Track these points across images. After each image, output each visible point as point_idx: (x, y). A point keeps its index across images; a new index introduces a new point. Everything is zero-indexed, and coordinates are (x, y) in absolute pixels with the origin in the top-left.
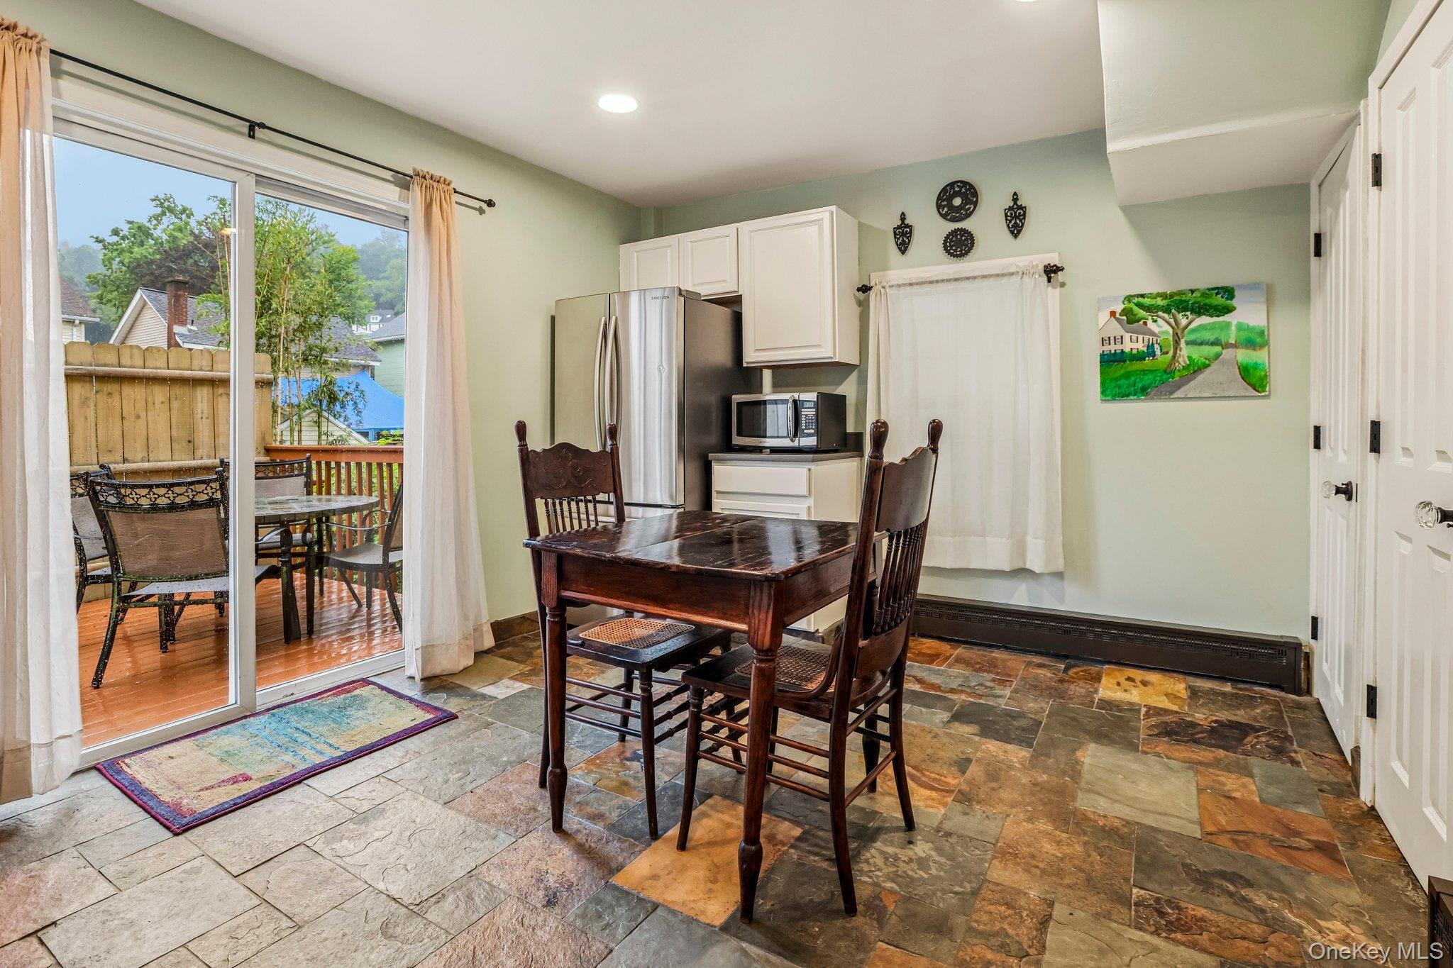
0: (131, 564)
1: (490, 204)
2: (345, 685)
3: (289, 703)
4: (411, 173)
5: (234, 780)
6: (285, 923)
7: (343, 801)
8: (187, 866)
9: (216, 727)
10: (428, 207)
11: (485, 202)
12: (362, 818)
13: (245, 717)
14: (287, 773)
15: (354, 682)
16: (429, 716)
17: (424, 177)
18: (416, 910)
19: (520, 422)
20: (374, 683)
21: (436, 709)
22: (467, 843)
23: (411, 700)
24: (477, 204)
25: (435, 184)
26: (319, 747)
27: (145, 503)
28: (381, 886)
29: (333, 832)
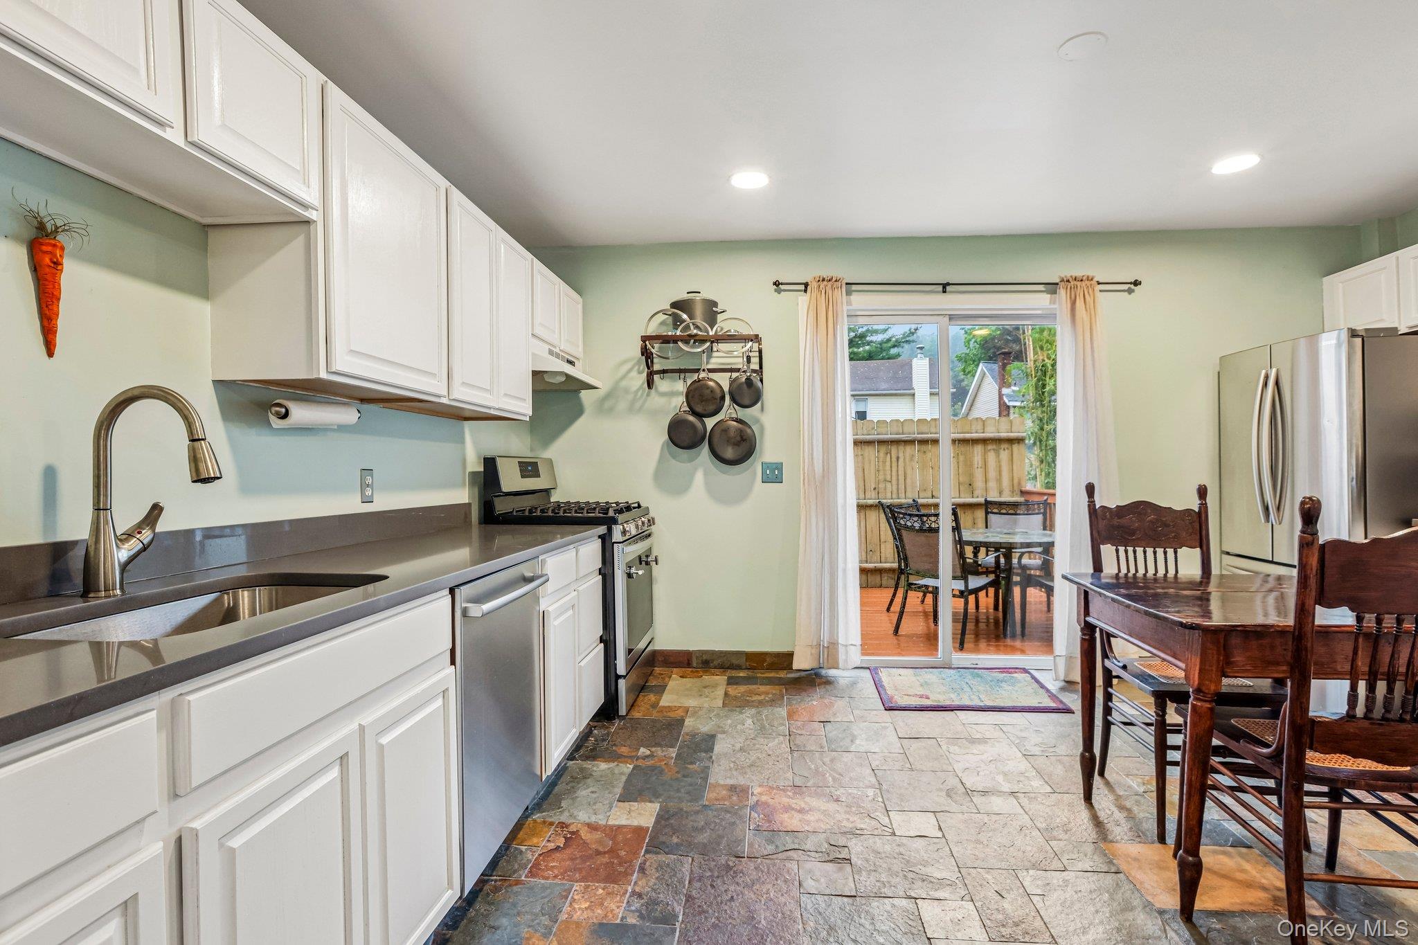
0: (913, 565)
1: (1136, 283)
2: (1010, 668)
3: (971, 668)
4: (1057, 281)
5: (921, 697)
6: (908, 765)
7: (969, 729)
8: (883, 724)
9: (927, 668)
10: (1074, 303)
11: (1131, 283)
12: (973, 741)
13: (944, 668)
14: (948, 703)
15: (1017, 668)
16: (1053, 705)
17: (1068, 281)
18: (969, 793)
19: (1089, 483)
20: (1029, 673)
21: (1061, 702)
22: (1022, 779)
23: (1048, 691)
24: (1126, 287)
25: (1079, 284)
26: (973, 697)
27: (917, 525)
28: (960, 775)
29: (955, 740)
